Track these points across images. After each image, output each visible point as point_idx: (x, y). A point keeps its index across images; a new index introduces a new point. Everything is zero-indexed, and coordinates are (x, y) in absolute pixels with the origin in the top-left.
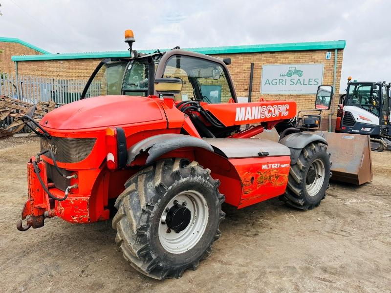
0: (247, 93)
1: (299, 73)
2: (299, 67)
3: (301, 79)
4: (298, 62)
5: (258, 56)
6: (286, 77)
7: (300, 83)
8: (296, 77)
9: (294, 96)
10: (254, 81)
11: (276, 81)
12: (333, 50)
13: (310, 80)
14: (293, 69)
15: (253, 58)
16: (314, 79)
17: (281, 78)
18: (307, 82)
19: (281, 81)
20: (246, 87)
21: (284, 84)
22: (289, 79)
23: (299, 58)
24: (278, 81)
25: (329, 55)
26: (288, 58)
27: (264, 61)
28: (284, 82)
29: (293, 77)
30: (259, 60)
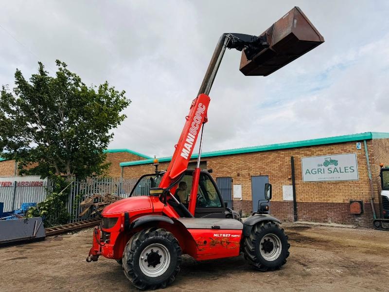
0: (291, 182)
1: (335, 162)
2: (333, 157)
3: (338, 167)
4: (332, 153)
5: (297, 151)
6: (323, 167)
7: (337, 171)
8: (332, 167)
9: (334, 184)
10: (297, 172)
11: (315, 170)
12: (362, 141)
13: (346, 168)
14: (329, 160)
15: (292, 153)
16: (349, 167)
17: (319, 167)
18: (343, 170)
19: (319, 171)
20: (289, 177)
21: (323, 172)
22: (326, 168)
23: (333, 149)
24: (317, 170)
25: (359, 146)
26: (322, 150)
27: (302, 154)
28: (322, 171)
29: (330, 166)
30: (298, 153)
